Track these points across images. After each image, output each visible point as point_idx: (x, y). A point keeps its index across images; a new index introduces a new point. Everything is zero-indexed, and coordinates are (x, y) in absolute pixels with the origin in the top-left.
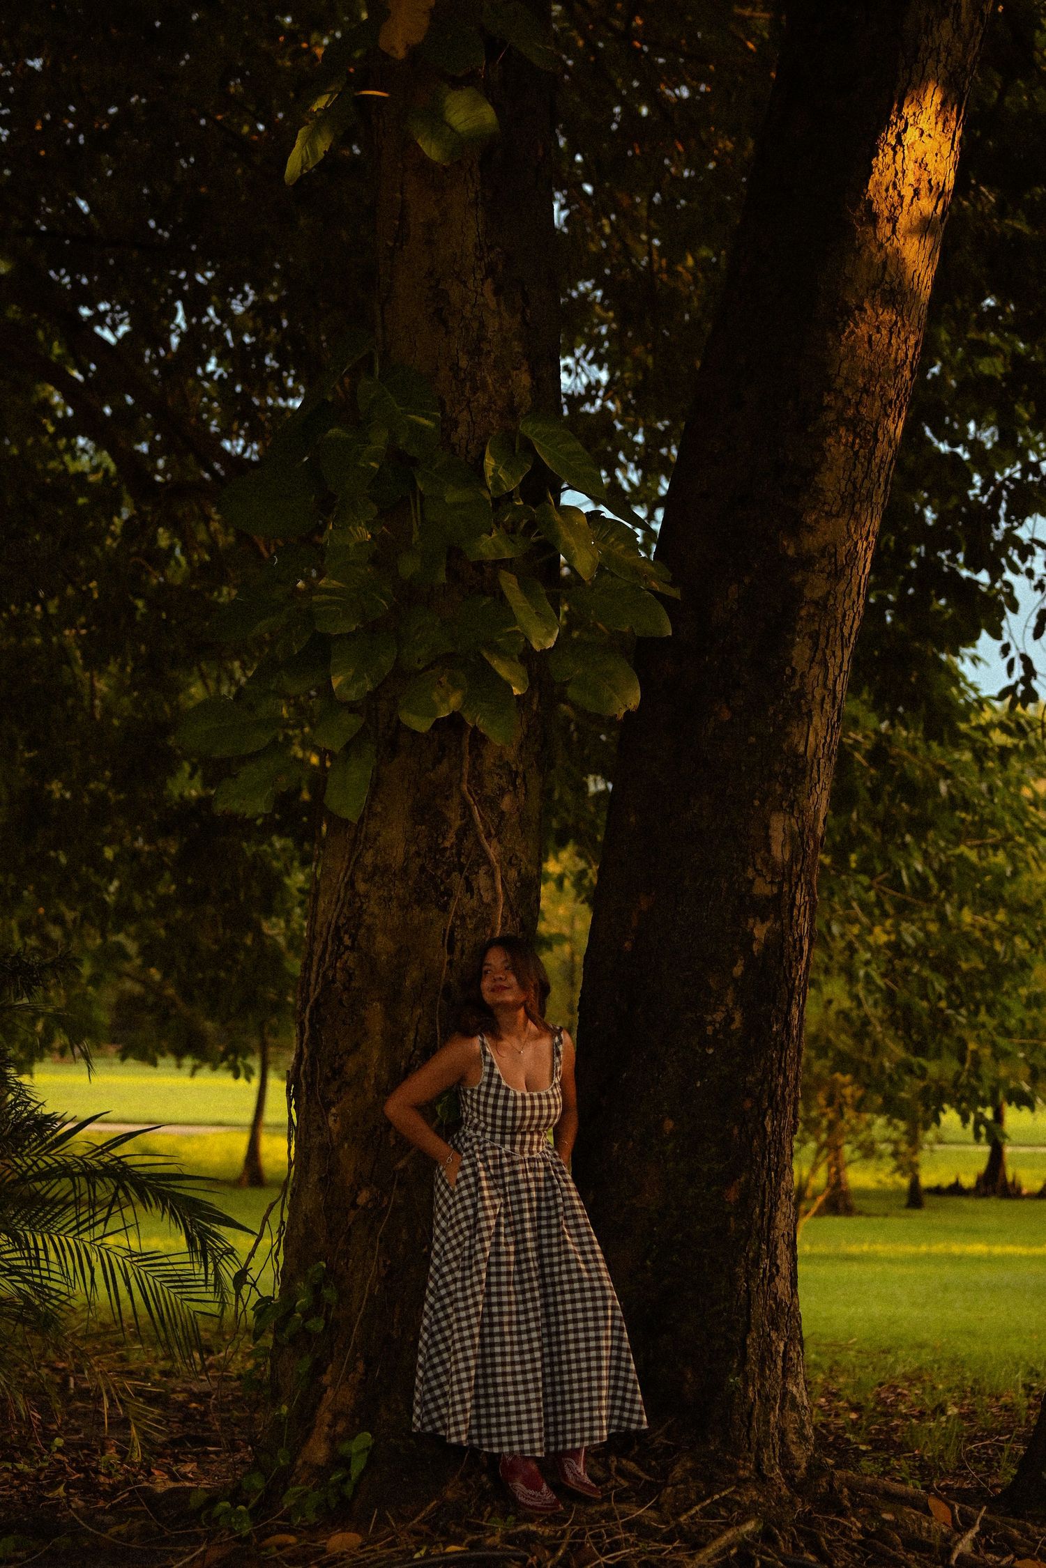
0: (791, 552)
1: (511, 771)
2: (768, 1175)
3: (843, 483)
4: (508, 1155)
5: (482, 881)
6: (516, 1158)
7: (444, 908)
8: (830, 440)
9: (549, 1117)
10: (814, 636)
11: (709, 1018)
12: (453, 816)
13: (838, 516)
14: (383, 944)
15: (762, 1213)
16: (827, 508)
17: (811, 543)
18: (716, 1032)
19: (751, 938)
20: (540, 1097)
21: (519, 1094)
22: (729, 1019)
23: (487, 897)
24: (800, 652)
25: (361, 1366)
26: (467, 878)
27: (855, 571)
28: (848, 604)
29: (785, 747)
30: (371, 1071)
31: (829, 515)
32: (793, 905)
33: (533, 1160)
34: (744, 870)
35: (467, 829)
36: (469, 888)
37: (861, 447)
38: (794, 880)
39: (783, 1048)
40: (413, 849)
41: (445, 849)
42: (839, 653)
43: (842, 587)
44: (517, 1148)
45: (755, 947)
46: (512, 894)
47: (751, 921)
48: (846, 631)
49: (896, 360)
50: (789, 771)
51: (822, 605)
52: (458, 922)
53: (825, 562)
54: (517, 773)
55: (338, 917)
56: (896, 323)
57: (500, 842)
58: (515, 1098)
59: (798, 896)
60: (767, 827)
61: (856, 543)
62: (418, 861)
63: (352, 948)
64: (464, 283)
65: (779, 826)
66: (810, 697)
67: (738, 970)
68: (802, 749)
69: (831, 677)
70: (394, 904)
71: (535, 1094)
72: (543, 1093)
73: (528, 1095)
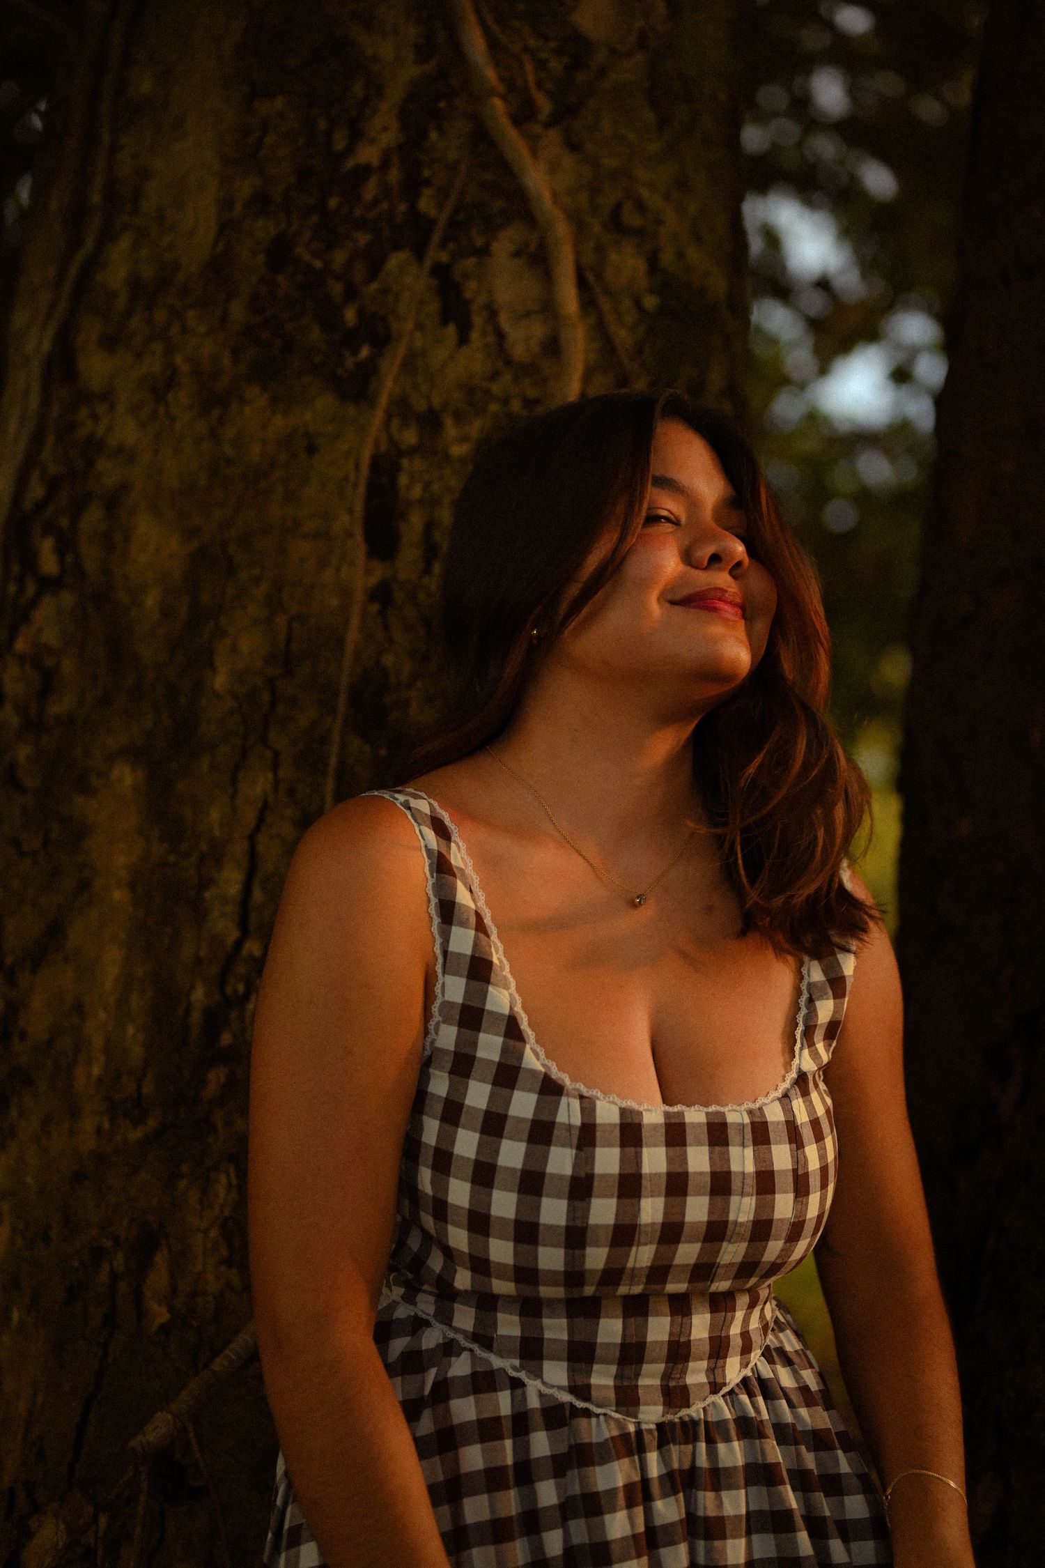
4: (555, 1416)
5: (501, 280)
6: (599, 1430)
7: (355, 387)
9: (761, 1229)
12: (387, 51)
14: (152, 549)
20: (718, 1133)
21: (607, 1113)
23: (522, 340)
26: (442, 273)
33: (688, 1431)
35: (440, 94)
36: (453, 309)
40: (246, 187)
41: (363, 172)
44: (603, 1378)
46: (623, 337)
52: (410, 437)
57: (573, 146)
58: (587, 1136)
62: (265, 229)
63: (59, 583)
70: (182, 397)
71: (695, 1116)
72: (736, 1116)
73: (653, 1115)
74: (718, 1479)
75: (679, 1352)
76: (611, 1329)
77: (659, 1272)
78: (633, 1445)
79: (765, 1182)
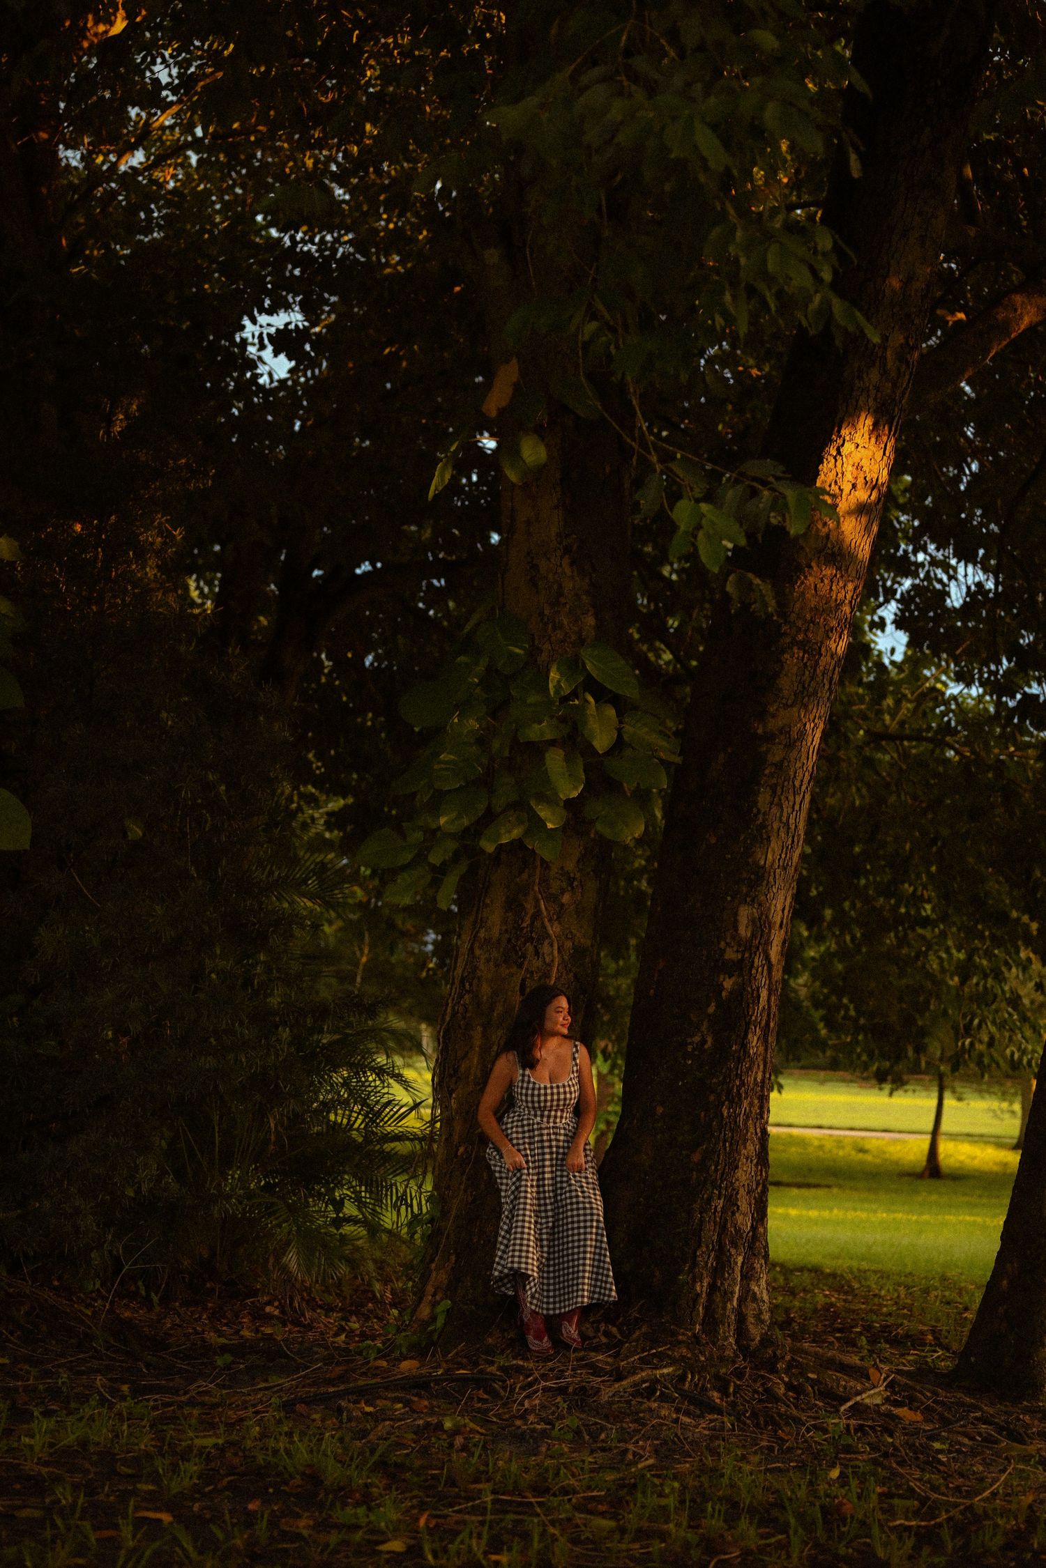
0: (760, 731)
1: (569, 878)
2: (724, 1145)
3: (796, 685)
4: (538, 1124)
5: (545, 949)
6: (543, 1126)
7: (520, 966)
8: (786, 656)
9: (565, 1099)
10: (774, 789)
11: (689, 1040)
12: (528, 907)
13: (791, 706)
14: (486, 989)
15: (716, 1170)
16: (784, 701)
17: (773, 725)
18: (694, 1049)
19: (720, 988)
20: (558, 1087)
22: (704, 1042)
23: (548, 960)
24: (763, 798)
25: (453, 1258)
26: (535, 947)
27: (804, 743)
28: (799, 764)
29: (750, 860)
30: (472, 1072)
31: (786, 706)
32: (752, 966)
33: (557, 1128)
34: (719, 943)
35: (537, 915)
36: (537, 953)
37: (809, 659)
38: (754, 950)
39: (739, 1061)
40: (504, 928)
41: (524, 928)
42: (791, 798)
43: (794, 754)
44: (545, 1119)
45: (724, 994)
47: (722, 977)
48: (797, 783)
49: (836, 600)
50: (753, 877)
51: (779, 766)
52: (528, 975)
53: (782, 737)
54: (574, 879)
55: (463, 971)
56: (836, 575)
57: (560, 923)
58: (540, 1088)
59: (756, 960)
60: (736, 914)
61: (805, 725)
62: (507, 936)
63: (468, 992)
64: (549, 559)
65: (745, 914)
66: (769, 828)
67: (711, 1009)
68: (762, 863)
69: (785, 814)
70: (491, 963)
71: (554, 1085)
72: (560, 1084)
73: (549, 1086)
74: (560, 1134)
75: (556, 1117)
76: (546, 1113)
77: (551, 1106)
78: (549, 1128)
79: (565, 1093)
